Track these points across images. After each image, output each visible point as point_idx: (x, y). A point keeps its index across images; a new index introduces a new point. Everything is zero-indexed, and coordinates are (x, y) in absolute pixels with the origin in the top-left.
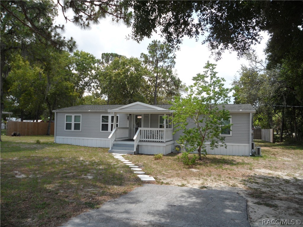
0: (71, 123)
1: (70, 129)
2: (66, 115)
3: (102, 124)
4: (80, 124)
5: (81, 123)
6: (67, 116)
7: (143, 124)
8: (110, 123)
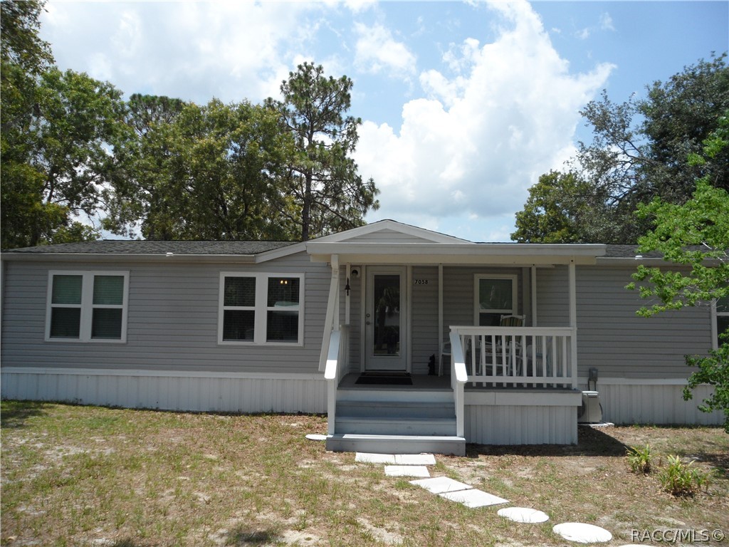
0: (79, 310)
2: (52, 273)
3: (226, 312)
4: (121, 310)
5: (124, 307)
6: (55, 277)
7: (409, 313)
8: (261, 309)
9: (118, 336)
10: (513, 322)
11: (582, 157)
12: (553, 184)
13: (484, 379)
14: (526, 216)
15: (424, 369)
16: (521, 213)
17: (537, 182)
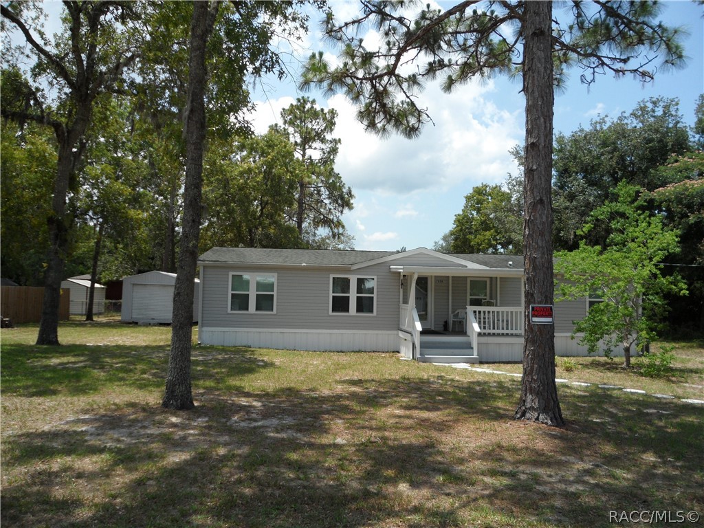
0: (248, 294)
1: (245, 307)
2: (231, 274)
3: (333, 296)
4: (273, 295)
5: (275, 293)
6: (233, 276)
7: (433, 297)
8: (353, 295)
9: (272, 310)
10: (489, 304)
11: (510, 183)
12: (484, 194)
13: (487, 331)
14: (464, 218)
15: (441, 328)
16: (459, 215)
17: (471, 191)
